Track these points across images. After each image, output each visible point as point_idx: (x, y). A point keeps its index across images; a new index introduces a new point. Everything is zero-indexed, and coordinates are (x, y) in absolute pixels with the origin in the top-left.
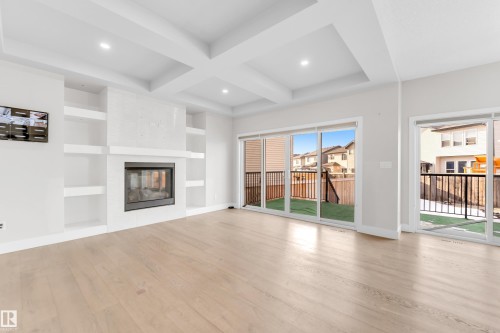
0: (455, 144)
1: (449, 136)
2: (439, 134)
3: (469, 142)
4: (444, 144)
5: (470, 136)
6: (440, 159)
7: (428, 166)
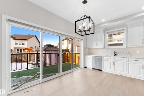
0: (19, 44)
1: (18, 42)
2: (14, 41)
3: (23, 44)
4: (16, 44)
5: (23, 42)
6: (15, 48)
7: (11, 50)
